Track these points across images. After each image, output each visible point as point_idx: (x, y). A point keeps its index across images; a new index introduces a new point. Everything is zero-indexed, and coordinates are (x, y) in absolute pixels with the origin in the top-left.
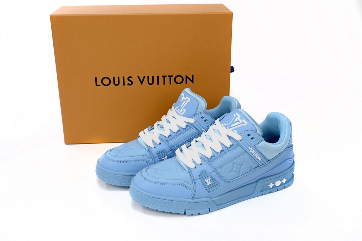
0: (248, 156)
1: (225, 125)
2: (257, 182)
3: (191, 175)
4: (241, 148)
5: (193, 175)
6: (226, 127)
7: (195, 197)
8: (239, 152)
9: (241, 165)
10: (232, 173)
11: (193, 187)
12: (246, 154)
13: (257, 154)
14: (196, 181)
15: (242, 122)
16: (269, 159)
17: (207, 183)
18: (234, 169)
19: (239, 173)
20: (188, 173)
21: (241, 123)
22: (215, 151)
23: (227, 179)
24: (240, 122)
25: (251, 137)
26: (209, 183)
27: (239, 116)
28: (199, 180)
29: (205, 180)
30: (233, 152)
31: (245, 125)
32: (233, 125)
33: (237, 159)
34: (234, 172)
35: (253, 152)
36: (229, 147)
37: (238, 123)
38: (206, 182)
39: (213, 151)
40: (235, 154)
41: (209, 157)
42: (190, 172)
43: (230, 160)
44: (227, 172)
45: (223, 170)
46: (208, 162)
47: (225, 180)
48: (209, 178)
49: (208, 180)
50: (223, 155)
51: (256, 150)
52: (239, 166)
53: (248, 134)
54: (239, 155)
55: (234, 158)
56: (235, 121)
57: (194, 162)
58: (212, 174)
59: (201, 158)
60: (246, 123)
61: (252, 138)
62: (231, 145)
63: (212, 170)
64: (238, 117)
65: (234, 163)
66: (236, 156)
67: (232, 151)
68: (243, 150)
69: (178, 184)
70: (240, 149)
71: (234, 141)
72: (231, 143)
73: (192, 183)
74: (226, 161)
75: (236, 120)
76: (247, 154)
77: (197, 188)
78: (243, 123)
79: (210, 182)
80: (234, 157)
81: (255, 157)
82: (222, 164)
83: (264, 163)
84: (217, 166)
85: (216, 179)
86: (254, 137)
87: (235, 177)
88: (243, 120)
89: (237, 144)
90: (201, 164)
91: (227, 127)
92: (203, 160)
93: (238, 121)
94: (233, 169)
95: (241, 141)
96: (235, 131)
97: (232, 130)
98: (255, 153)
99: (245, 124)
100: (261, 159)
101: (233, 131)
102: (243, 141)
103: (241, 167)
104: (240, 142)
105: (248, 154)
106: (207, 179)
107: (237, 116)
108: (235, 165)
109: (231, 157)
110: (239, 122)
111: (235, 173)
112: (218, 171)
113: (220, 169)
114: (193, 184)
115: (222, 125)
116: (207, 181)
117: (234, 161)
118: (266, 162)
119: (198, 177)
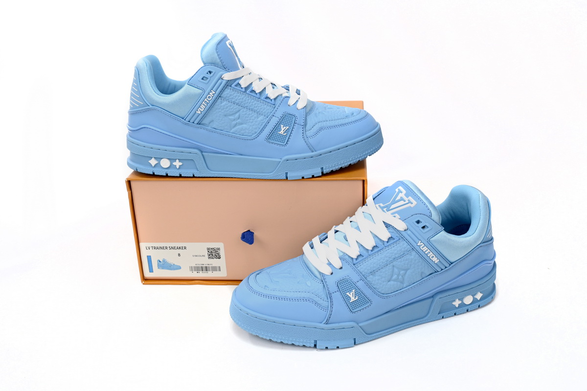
0: (417, 256)
1: (382, 205)
2: (433, 297)
3: (324, 286)
4: (405, 242)
5: (327, 285)
6: (382, 208)
7: (330, 322)
8: (403, 249)
9: (406, 270)
10: (392, 283)
11: (327, 305)
13: (431, 253)
14: (333, 295)
15: (409, 200)
16: (452, 260)
17: (350, 299)
18: (395, 277)
19: (402, 282)
20: (320, 282)
21: (407, 202)
22: (364, 247)
23: (383, 292)
24: (405, 201)
25: (421, 225)
26: (353, 299)
27: (404, 192)
28: (338, 293)
29: (348, 294)
30: (393, 248)
31: (412, 206)
32: (393, 206)
33: (399, 260)
34: (394, 280)
35: (425, 249)
36: (387, 240)
37: (402, 203)
38: (349, 297)
39: (361, 247)
40: (396, 252)
41: (355, 257)
42: (323, 281)
43: (387, 261)
44: (383, 282)
45: (377, 278)
46: (353, 265)
47: (379, 294)
48: (354, 290)
49: (351, 293)
50: (377, 254)
51: (430, 247)
52: (402, 272)
53: (417, 220)
54: (402, 253)
55: (394, 259)
56: (396, 200)
57: (330, 264)
58: (358, 284)
59: (340, 258)
60: (415, 203)
61: (423, 227)
62: (390, 238)
63: (359, 278)
64: (401, 192)
65: (393, 266)
66: (397, 256)
67: (390, 247)
68: (409, 246)
69: (305, 300)
70: (404, 244)
71: (395, 232)
72: (389, 235)
73: (326, 298)
74: (381, 264)
75: (398, 198)
76: (415, 253)
77: (334, 306)
78: (410, 202)
79: (355, 297)
80: (393, 257)
81: (429, 257)
82: (375, 269)
83: (443, 268)
84: (366, 271)
85: (364, 292)
86: (427, 224)
87: (397, 290)
88: (410, 198)
89: (399, 236)
90: (341, 268)
91: (385, 209)
92: (344, 262)
93: (402, 199)
94: (392, 277)
95: (406, 231)
96: (396, 215)
97: (392, 214)
98: (429, 251)
99: (412, 203)
100: (438, 260)
101: (394, 215)
102: (409, 232)
103: (406, 273)
104: (404, 234)
105: (417, 252)
106: (350, 291)
107: (400, 192)
108: (396, 270)
109: (390, 258)
110: (402, 201)
111: (395, 283)
112: (368, 279)
113: (371, 276)
114: (327, 300)
115: (377, 205)
116: (351, 296)
117: (395, 263)
118: (447, 265)
119: (336, 289)
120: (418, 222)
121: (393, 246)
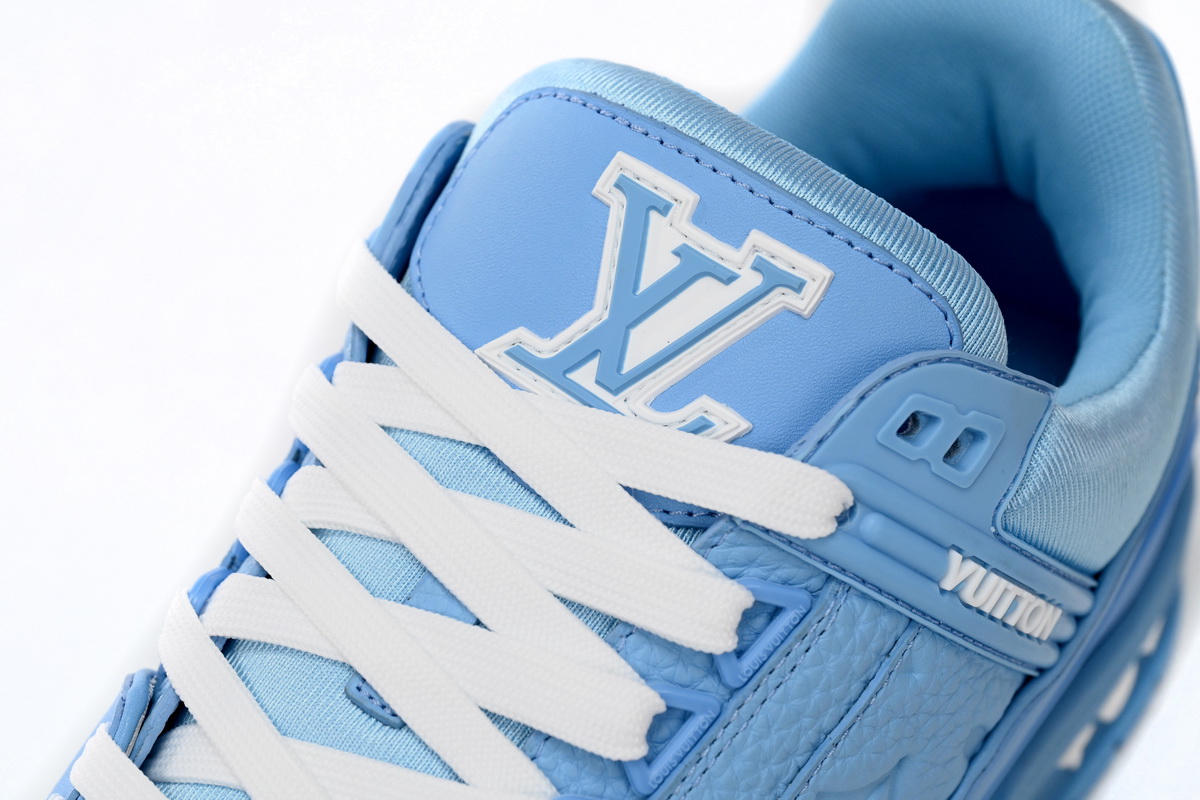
0: (944, 653)
1: (545, 348)
6: (557, 371)
12: (922, 649)
13: (1027, 596)
15: (759, 266)
16: (1098, 562)
21: (750, 281)
22: (572, 751)
24: (729, 279)
25: (934, 440)
27: (684, 197)
30: (795, 681)
31: (803, 303)
32: (644, 343)
33: (845, 742)
35: (991, 591)
36: (731, 641)
37: (704, 300)
39: (547, 756)
43: (774, 787)
50: (694, 771)
51: (1013, 561)
53: (900, 416)
55: (816, 748)
56: (645, 284)
60: (815, 274)
61: (954, 453)
62: (747, 612)
64: (664, 209)
67: (773, 680)
68: (885, 620)
70: (853, 622)
71: (765, 553)
72: (736, 598)
75: (658, 264)
76: (931, 644)
78: (775, 279)
80: (805, 738)
83: (1069, 633)
86: (971, 419)
88: (759, 240)
89: (802, 573)
91: (585, 376)
93: (693, 268)
95: (849, 525)
96: (704, 405)
97: (666, 401)
98: (1011, 593)
99: (798, 286)
100: (1059, 613)
102: (870, 524)
105: (945, 633)
107: (645, 206)
109: (788, 755)
110: (706, 283)
120: (909, 427)
121: (789, 662)
